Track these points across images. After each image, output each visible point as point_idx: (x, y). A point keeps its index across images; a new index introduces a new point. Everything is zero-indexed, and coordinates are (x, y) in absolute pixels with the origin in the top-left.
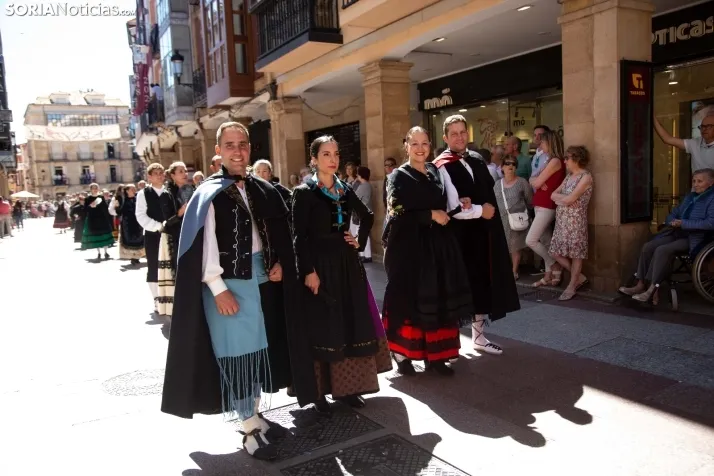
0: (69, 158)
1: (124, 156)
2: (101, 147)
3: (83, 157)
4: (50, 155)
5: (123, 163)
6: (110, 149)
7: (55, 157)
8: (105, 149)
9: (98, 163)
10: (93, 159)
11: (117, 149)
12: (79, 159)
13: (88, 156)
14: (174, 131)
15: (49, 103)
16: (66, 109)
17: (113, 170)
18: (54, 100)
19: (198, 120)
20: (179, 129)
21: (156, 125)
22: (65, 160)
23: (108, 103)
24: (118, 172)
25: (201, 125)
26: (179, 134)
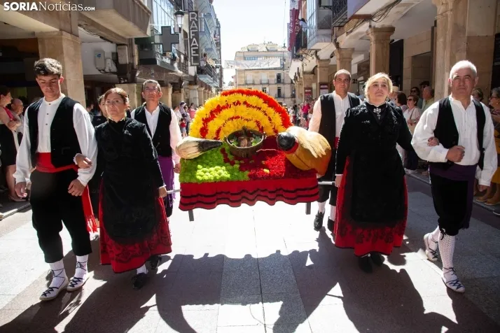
0: (256, 83)
1: (286, 82)
2: (273, 76)
3: (263, 82)
4: (246, 81)
5: (286, 86)
6: (279, 77)
7: (248, 82)
8: (276, 77)
9: (270, 86)
10: (268, 84)
11: (282, 78)
12: (261, 84)
13: (266, 82)
14: (314, 56)
15: (247, 50)
16: (256, 54)
17: (279, 90)
18: (250, 49)
19: (336, 40)
20: (318, 54)
21: (301, 52)
22: (254, 84)
23: (279, 50)
24: (282, 91)
25: (337, 45)
26: (317, 57)
